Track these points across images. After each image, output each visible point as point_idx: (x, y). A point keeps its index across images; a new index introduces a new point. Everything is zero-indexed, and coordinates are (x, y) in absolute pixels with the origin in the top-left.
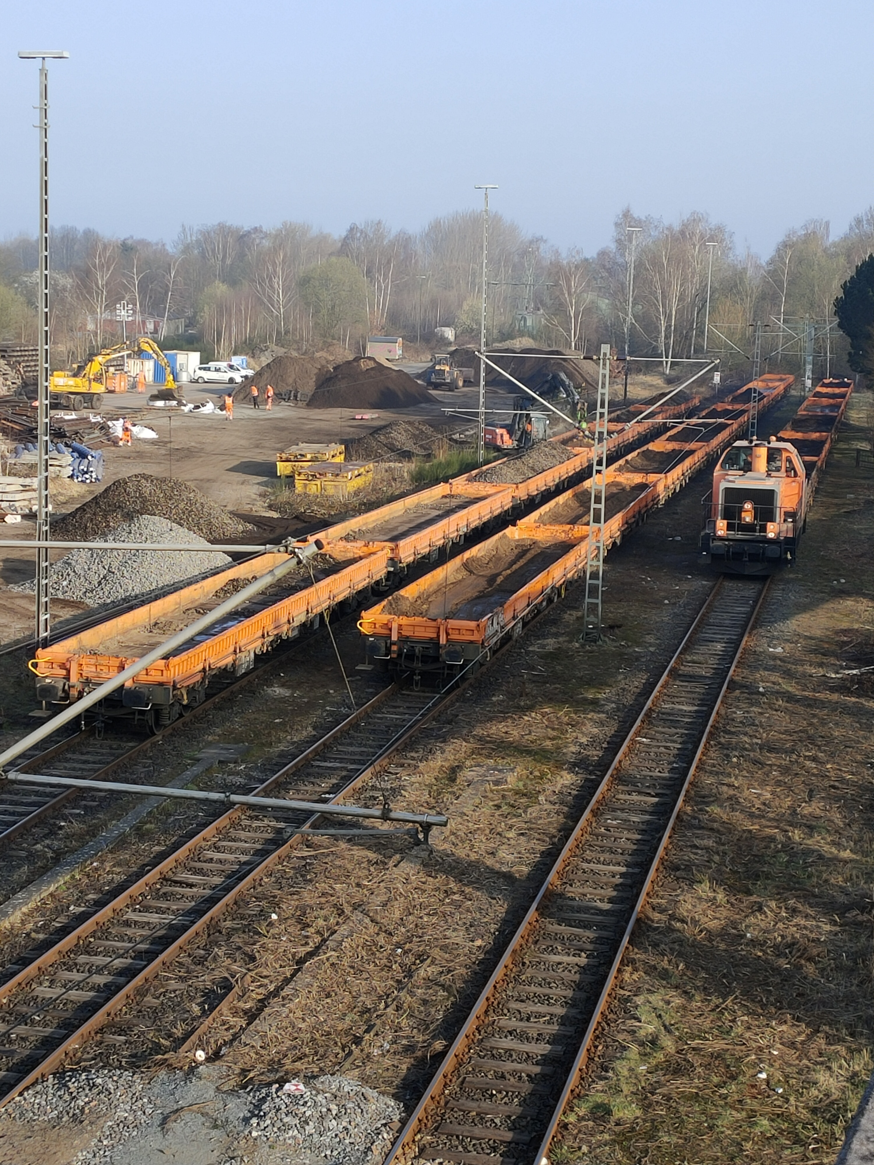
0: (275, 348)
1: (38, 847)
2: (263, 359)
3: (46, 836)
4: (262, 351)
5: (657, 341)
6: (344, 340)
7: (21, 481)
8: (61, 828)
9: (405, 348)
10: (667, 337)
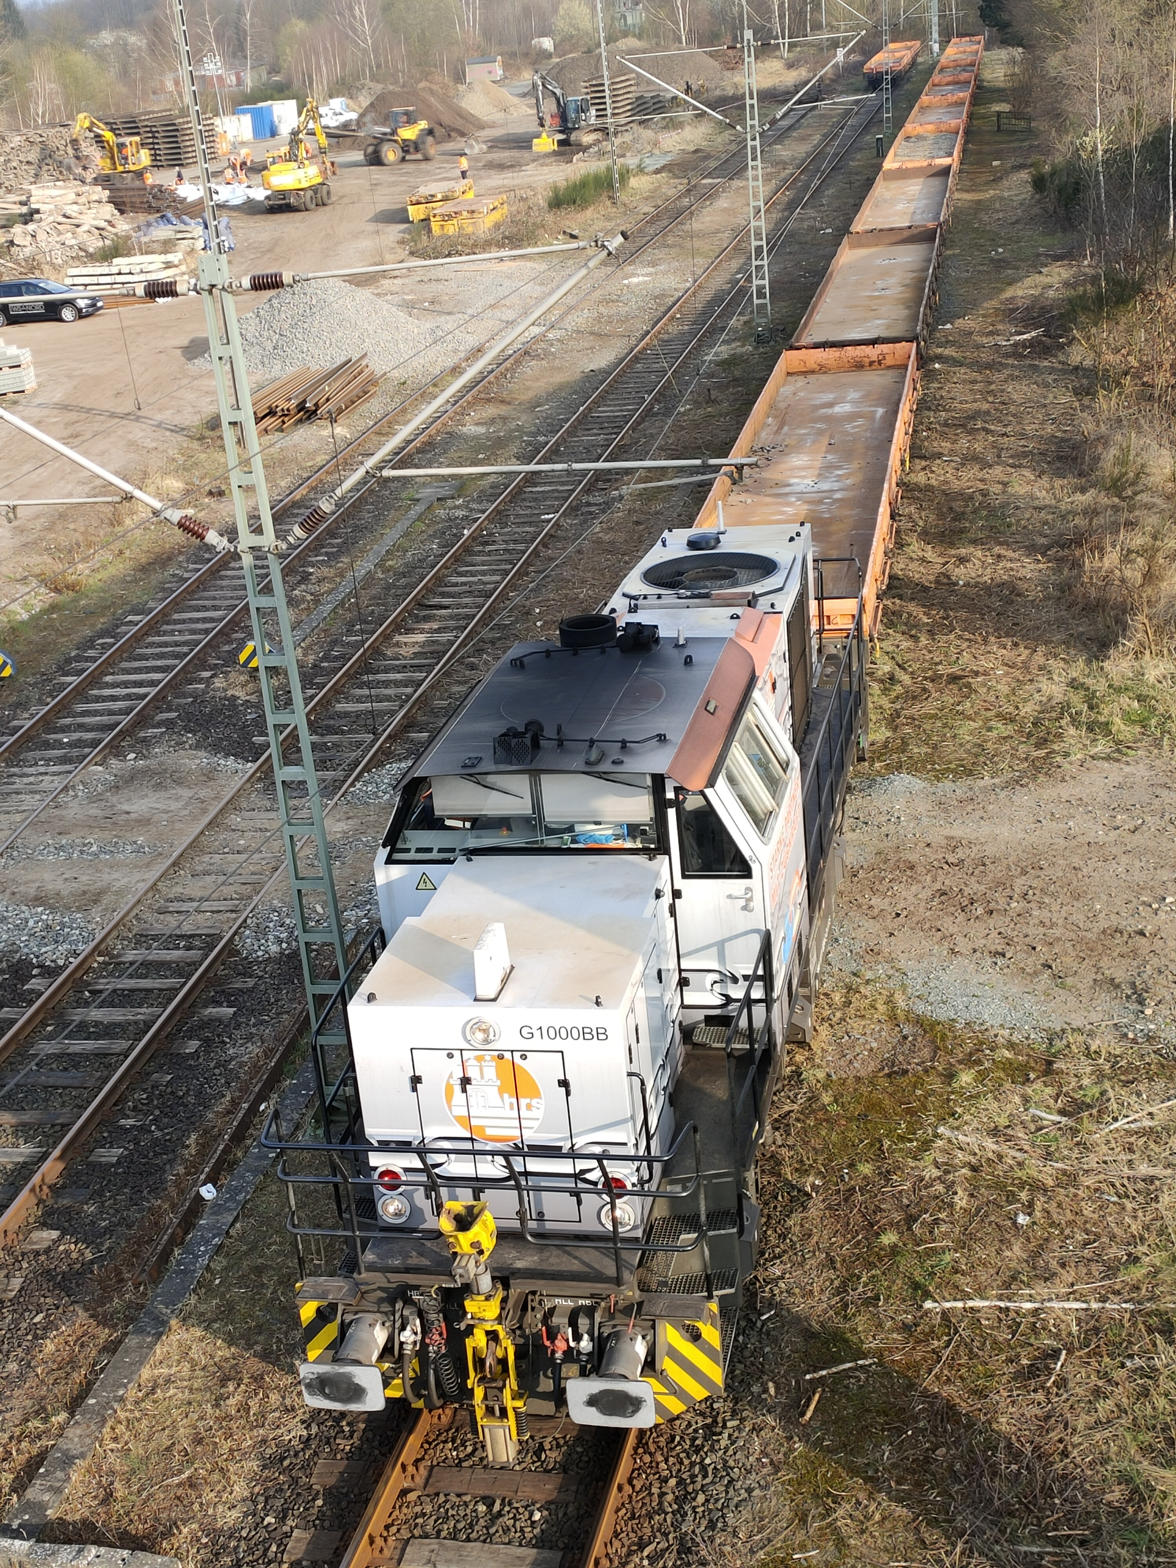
0: (371, 85)
1: (296, 592)
2: (361, 98)
3: (300, 583)
4: (359, 89)
5: (769, 22)
6: (442, 66)
7: (163, 258)
8: (311, 574)
9: (506, 67)
10: (782, 17)
